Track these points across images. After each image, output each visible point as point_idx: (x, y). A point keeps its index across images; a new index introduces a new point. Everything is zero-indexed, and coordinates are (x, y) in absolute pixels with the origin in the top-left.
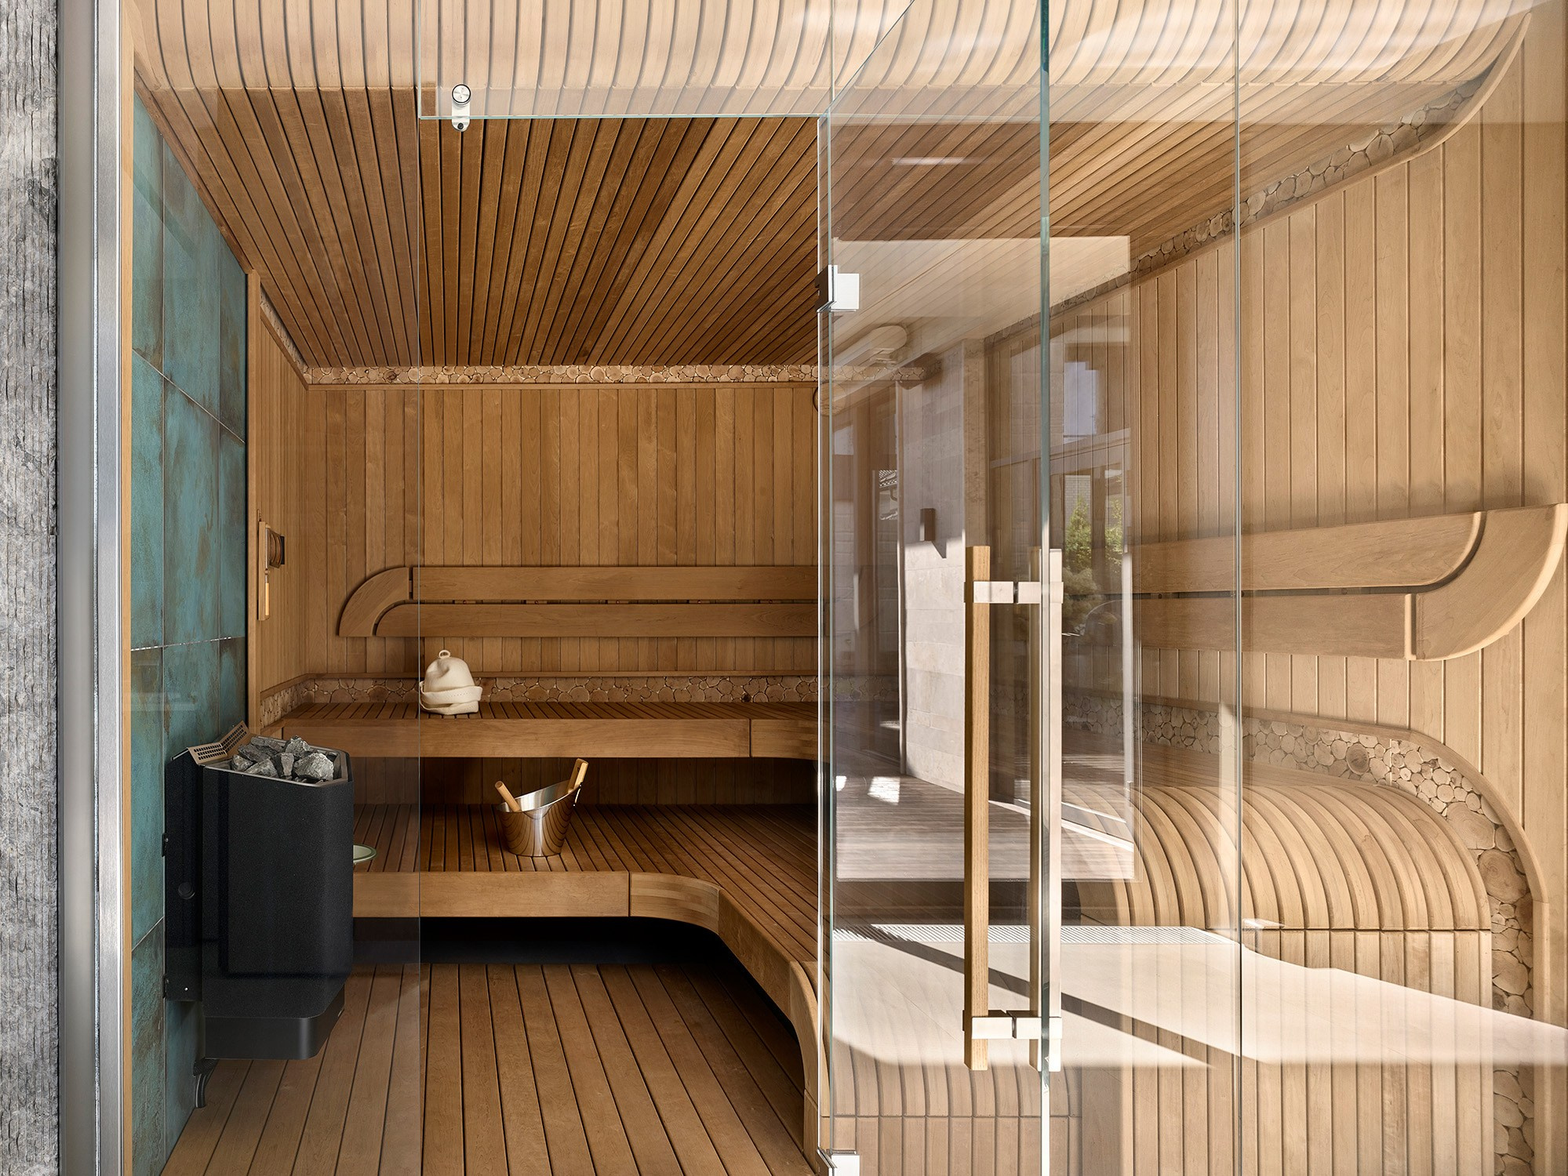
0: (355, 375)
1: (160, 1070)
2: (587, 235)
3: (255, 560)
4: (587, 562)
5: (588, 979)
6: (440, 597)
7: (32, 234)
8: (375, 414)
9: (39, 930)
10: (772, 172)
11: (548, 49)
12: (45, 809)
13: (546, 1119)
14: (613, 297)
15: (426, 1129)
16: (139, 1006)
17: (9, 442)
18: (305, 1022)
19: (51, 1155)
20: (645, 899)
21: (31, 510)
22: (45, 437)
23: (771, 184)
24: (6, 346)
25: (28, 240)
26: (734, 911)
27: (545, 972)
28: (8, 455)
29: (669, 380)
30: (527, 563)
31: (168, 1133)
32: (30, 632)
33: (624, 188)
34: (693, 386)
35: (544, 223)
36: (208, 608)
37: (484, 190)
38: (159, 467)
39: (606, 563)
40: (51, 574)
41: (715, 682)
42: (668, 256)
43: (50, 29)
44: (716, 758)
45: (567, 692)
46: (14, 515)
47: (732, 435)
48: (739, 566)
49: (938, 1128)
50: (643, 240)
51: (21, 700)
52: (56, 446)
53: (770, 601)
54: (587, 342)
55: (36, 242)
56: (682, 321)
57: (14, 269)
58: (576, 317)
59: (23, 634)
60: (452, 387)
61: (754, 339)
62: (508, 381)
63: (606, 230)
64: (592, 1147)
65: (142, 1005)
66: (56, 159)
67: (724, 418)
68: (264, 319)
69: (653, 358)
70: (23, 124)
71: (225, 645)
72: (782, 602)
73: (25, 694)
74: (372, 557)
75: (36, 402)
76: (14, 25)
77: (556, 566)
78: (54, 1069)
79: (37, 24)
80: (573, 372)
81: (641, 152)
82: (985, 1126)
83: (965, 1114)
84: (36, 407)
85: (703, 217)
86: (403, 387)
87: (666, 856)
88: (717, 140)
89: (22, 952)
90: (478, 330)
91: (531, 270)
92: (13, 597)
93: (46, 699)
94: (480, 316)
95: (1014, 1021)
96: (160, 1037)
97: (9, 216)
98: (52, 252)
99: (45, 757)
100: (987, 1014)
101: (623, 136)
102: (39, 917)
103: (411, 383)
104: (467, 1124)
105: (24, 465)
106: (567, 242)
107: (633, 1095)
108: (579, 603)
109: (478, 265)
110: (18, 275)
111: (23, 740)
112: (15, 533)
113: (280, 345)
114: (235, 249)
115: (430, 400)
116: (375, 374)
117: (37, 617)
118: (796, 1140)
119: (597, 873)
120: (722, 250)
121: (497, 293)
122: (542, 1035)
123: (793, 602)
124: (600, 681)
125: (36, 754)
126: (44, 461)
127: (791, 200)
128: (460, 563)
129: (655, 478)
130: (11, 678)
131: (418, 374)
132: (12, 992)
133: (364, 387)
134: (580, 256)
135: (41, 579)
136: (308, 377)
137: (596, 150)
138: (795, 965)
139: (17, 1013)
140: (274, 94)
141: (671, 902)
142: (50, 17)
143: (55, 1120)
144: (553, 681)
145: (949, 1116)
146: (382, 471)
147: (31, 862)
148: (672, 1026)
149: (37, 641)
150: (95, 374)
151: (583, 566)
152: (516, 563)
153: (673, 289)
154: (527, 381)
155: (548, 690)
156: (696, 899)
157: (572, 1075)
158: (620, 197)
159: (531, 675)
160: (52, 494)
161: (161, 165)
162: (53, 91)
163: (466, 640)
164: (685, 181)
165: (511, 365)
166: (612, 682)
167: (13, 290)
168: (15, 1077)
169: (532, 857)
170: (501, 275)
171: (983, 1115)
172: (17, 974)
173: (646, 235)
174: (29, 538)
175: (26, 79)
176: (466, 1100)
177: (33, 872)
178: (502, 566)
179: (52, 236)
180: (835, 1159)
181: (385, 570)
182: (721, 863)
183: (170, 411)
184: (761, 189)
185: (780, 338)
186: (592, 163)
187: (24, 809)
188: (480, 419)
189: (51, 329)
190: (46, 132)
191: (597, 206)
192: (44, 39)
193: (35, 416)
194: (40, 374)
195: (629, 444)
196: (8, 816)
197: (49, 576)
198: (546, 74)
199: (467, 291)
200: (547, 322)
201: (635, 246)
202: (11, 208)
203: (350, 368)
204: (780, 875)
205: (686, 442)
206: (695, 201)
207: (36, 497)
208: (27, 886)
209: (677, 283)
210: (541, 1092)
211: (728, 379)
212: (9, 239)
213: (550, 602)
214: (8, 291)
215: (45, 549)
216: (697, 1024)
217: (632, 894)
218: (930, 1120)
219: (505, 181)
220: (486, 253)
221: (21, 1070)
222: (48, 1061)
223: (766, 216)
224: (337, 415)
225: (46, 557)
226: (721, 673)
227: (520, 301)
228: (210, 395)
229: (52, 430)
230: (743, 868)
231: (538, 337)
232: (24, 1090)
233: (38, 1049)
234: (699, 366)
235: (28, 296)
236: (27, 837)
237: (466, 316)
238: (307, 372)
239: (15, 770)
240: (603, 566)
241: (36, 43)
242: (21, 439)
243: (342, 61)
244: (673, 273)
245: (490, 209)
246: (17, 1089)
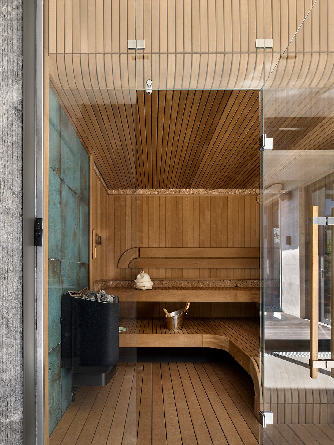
0: (123, 192)
1: (60, 389)
2: (190, 143)
3: (92, 241)
4: (190, 247)
5: (190, 366)
6: (147, 256)
7: (15, 123)
8: (128, 203)
9: (17, 341)
10: (245, 120)
11: (177, 75)
12: (19, 303)
13: (177, 405)
14: (197, 165)
15: (141, 408)
16: (52, 368)
17: (8, 188)
18: (103, 375)
19: (21, 412)
20: (207, 342)
21: (15, 210)
22: (19, 187)
23: (245, 124)
24: (7, 158)
25: (14, 125)
26: (233, 344)
27: (178, 364)
28: (8, 193)
29: (214, 193)
30: (173, 247)
31: (62, 408)
32: (14, 247)
33: (200, 126)
34: (221, 195)
35: (177, 138)
36: (76, 253)
37: (158, 127)
38: (59, 206)
39: (196, 247)
40: (21, 230)
41: (227, 282)
42: (214, 151)
43: (21, 59)
44: (228, 302)
45: (184, 284)
46: (9, 211)
47: (232, 209)
48: (235, 247)
49: (295, 407)
50: (206, 145)
51: (11, 269)
52: (22, 189)
53: (244, 258)
54: (190, 181)
55: (16, 125)
56: (218, 174)
57: (9, 134)
58: (187, 172)
59: (12, 248)
60: (150, 195)
61: (239, 180)
62: (167, 194)
63: (195, 141)
64: (190, 413)
65: (53, 368)
66: (22, 100)
67: (230, 204)
68: (94, 170)
69: (209, 187)
70: (12, 89)
71: (82, 265)
72: (247, 258)
73: (12, 267)
74: (128, 245)
75: (16, 176)
76: (9, 58)
77: (181, 247)
78: (21, 384)
79: (16, 57)
80: (186, 191)
81: (206, 112)
82: (310, 406)
83: (304, 403)
84: (16, 177)
85: (224, 137)
86: (136, 195)
87: (213, 330)
88: (228, 108)
89: (11, 348)
90: (158, 176)
91: (173, 156)
92: (9, 237)
93: (19, 269)
94: (159, 172)
95: (326, 362)
96: (59, 379)
97: (8, 118)
98: (21, 129)
99: (19, 287)
100: (317, 360)
101: (200, 106)
102: (17, 337)
103: (139, 194)
104: (153, 406)
105: (12, 195)
106: (184, 145)
107: (203, 398)
108: (188, 258)
109: (158, 154)
110: (11, 136)
111: (12, 281)
112: (10, 217)
113: (100, 180)
114: (85, 147)
115: (144, 199)
116: (129, 191)
117: (16, 243)
118: (252, 411)
119: (193, 335)
120: (230, 148)
121: (163, 163)
122: (176, 381)
123: (250, 258)
124: (194, 281)
125: (16, 286)
126: (19, 194)
127: (250, 130)
128: (153, 247)
129: (210, 222)
130: (8, 262)
131: (141, 191)
132: (8, 360)
133: (125, 195)
134: (188, 151)
135: (17, 231)
136: (109, 192)
137: (192, 111)
138: (252, 358)
139: (10, 367)
140: (94, 90)
141: (215, 343)
142: (21, 55)
143: (22, 400)
144: (180, 281)
145: (299, 403)
146: (131, 220)
147: (14, 320)
148: (215, 379)
149: (16, 250)
150: (36, 169)
151: (189, 247)
152: (170, 247)
153: (215, 162)
154: (173, 193)
155: (179, 284)
156: (222, 342)
157: (185, 393)
158: (199, 129)
159: (174, 279)
160: (21, 204)
161: (60, 114)
162: (22, 78)
163: (155, 269)
164: (219, 123)
165: (168, 189)
166: (197, 281)
167: (9, 141)
168: (9, 387)
169: (174, 330)
170: (164, 157)
171: (309, 403)
172: (10, 355)
173: (207, 143)
174: (14, 218)
175: (13, 75)
176: (153, 400)
177: (15, 323)
178: (166, 247)
179: (21, 124)
180: (265, 414)
181: (131, 249)
182: (229, 332)
183: (63, 190)
184: (241, 126)
185: (246, 180)
186: (191, 116)
187: (12, 303)
188: (159, 204)
189: (21, 153)
190: (19, 92)
191: (192, 133)
192: (19, 62)
193: (16, 180)
194: (17, 167)
195: (202, 211)
196: (7, 305)
197: (20, 230)
198: (176, 83)
199: (155, 163)
200: (178, 174)
201: (204, 147)
202: (9, 115)
203: (121, 190)
204: (247, 335)
205: (219, 211)
206: (222, 130)
207: (16, 205)
208: (13, 327)
209: (217, 160)
210: (175, 397)
211: (231, 193)
212: (8, 125)
213: (179, 258)
214: (7, 141)
215: (19, 222)
216: (222, 379)
217: (203, 340)
218: (293, 405)
219: (165, 123)
220: (160, 149)
221: (11, 385)
222: (20, 382)
223: (243, 136)
224: (118, 203)
225: (19, 224)
226: (229, 279)
227: (170, 166)
228: (77, 189)
229: (21, 184)
230: (236, 333)
231: (176, 179)
232: (12, 391)
233: (16, 378)
234: (223, 189)
235: (14, 143)
236: (13, 312)
237: (155, 172)
238: (109, 191)
239: (10, 291)
240: (195, 247)
241: (16, 63)
242: (11, 187)
243: (114, 79)
244: (215, 156)
245: (160, 133)
246: (10, 391)
